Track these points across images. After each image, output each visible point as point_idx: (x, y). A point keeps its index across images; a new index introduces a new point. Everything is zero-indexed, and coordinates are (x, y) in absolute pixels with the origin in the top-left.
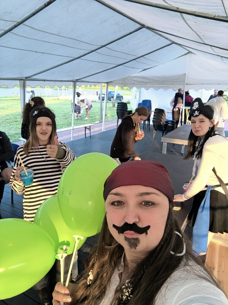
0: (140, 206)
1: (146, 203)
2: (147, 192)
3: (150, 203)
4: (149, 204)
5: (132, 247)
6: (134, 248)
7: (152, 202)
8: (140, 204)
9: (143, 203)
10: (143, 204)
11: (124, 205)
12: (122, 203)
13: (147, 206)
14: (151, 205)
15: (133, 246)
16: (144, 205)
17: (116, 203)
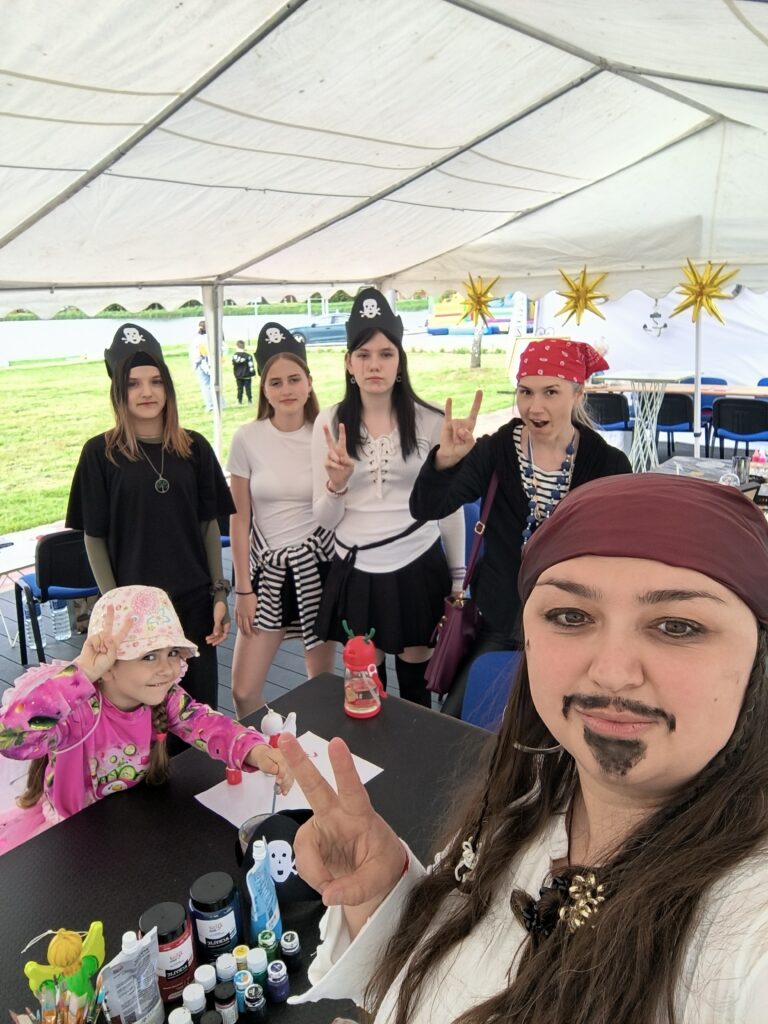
0: (651, 635)
1: (671, 626)
2: (679, 587)
3: (689, 629)
4: (683, 630)
5: (612, 768)
6: (620, 772)
7: (696, 626)
8: (650, 627)
9: (663, 626)
10: (660, 630)
11: (592, 625)
12: (586, 619)
13: (674, 637)
14: (689, 634)
15: (613, 764)
16: (666, 633)
17: (563, 617)
